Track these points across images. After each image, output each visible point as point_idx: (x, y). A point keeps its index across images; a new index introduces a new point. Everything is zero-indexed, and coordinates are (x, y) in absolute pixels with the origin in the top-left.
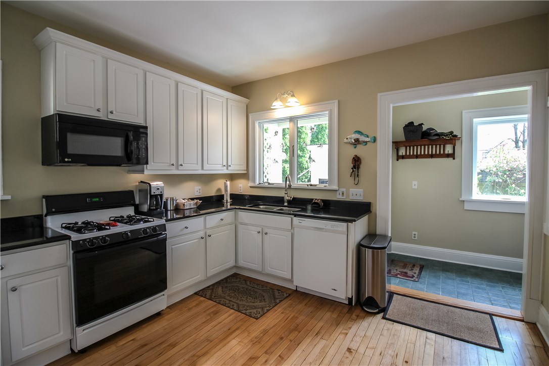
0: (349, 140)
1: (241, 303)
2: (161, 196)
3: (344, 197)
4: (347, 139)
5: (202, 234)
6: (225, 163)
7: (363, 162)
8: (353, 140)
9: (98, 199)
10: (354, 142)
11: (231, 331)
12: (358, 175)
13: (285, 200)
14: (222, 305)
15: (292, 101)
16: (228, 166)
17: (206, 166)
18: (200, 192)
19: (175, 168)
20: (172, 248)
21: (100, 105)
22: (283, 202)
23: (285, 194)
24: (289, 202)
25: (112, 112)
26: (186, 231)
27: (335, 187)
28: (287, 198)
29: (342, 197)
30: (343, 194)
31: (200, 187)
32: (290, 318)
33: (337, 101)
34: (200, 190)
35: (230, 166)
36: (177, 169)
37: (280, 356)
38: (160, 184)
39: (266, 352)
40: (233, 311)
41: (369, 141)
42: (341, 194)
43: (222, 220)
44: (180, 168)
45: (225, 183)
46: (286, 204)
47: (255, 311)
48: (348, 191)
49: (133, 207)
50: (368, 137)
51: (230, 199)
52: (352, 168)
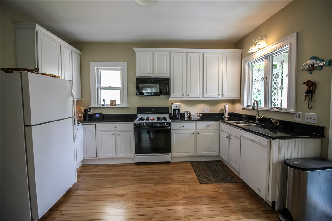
0: (304, 67)
1: (203, 173)
2: (179, 110)
3: (300, 120)
4: (303, 66)
5: (194, 131)
6: (220, 93)
7: (318, 86)
8: (307, 67)
9: (154, 110)
10: (308, 68)
11: (183, 181)
12: (312, 99)
13: (256, 119)
14: (194, 171)
15: (261, 44)
16: (223, 95)
17: (205, 95)
18: (208, 110)
19: (185, 97)
20: (175, 135)
21: (151, 72)
22: (255, 120)
23: (257, 114)
24: (259, 120)
25: (155, 74)
26: (183, 128)
27: (292, 110)
28: (257, 117)
29: (299, 120)
30: (299, 117)
31: (208, 107)
32: (219, 192)
33: (295, 34)
34: (208, 109)
35: (224, 95)
36: (187, 97)
37: (188, 202)
38: (178, 104)
39: (184, 197)
40: (195, 175)
41: (324, 65)
42: (298, 116)
43: (208, 126)
44: (188, 96)
45: (225, 105)
46: (257, 122)
47: (204, 180)
48: (304, 114)
49: (168, 114)
50: (323, 61)
51: (228, 116)
52: (306, 93)
